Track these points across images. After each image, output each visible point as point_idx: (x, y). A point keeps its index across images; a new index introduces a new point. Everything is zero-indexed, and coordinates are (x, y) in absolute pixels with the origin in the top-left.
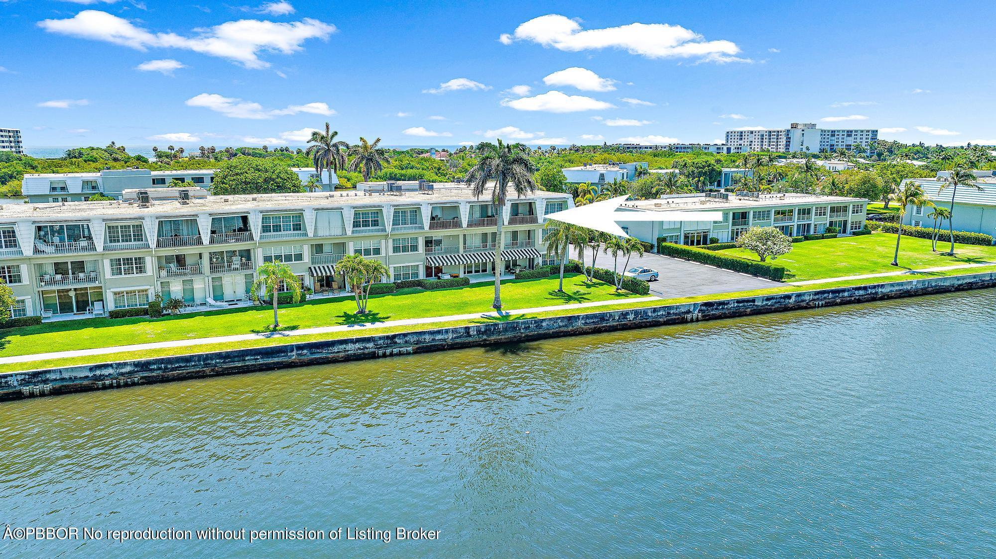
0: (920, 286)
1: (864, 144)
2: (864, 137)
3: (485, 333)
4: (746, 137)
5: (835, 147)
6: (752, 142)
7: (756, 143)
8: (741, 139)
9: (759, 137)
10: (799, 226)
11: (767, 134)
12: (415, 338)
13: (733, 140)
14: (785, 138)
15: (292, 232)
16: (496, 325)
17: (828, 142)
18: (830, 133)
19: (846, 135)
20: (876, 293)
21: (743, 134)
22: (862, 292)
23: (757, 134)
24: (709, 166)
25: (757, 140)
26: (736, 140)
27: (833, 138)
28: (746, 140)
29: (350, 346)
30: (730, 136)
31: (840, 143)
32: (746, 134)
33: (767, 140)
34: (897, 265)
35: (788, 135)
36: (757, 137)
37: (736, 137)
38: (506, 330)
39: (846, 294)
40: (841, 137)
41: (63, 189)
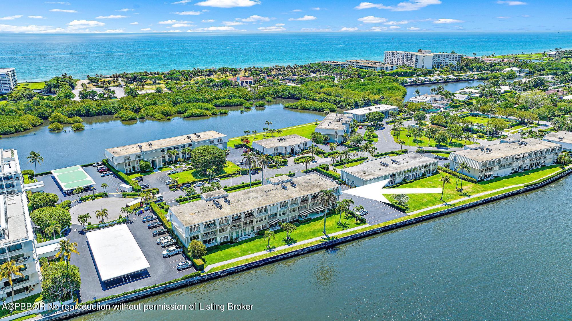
0: (447, 211)
1: (454, 63)
2: (455, 58)
3: (324, 245)
4: (395, 55)
5: (440, 63)
6: (398, 58)
7: (400, 59)
8: (393, 56)
9: (402, 56)
10: (413, 175)
11: (406, 54)
12: (308, 249)
13: (388, 56)
14: (415, 60)
15: (264, 213)
16: (327, 242)
17: (436, 60)
18: (438, 56)
19: (445, 57)
20: (433, 216)
21: (394, 54)
22: (428, 216)
23: (401, 54)
24: (379, 116)
25: (401, 57)
26: (390, 57)
27: (439, 59)
28: (395, 57)
29: (292, 253)
30: (387, 54)
31: (443, 61)
32: (396, 54)
33: (406, 58)
34: (442, 200)
35: (416, 58)
36: (401, 56)
37: (390, 55)
38: (330, 243)
39: (424, 218)
40: (443, 58)
41: (128, 159)
